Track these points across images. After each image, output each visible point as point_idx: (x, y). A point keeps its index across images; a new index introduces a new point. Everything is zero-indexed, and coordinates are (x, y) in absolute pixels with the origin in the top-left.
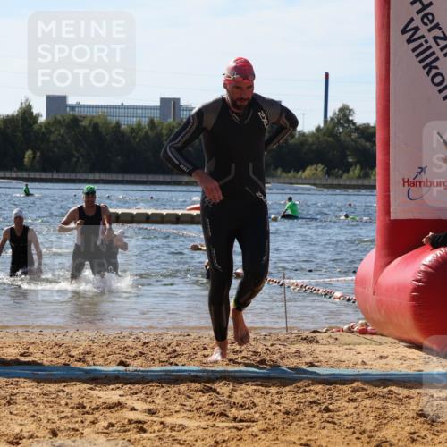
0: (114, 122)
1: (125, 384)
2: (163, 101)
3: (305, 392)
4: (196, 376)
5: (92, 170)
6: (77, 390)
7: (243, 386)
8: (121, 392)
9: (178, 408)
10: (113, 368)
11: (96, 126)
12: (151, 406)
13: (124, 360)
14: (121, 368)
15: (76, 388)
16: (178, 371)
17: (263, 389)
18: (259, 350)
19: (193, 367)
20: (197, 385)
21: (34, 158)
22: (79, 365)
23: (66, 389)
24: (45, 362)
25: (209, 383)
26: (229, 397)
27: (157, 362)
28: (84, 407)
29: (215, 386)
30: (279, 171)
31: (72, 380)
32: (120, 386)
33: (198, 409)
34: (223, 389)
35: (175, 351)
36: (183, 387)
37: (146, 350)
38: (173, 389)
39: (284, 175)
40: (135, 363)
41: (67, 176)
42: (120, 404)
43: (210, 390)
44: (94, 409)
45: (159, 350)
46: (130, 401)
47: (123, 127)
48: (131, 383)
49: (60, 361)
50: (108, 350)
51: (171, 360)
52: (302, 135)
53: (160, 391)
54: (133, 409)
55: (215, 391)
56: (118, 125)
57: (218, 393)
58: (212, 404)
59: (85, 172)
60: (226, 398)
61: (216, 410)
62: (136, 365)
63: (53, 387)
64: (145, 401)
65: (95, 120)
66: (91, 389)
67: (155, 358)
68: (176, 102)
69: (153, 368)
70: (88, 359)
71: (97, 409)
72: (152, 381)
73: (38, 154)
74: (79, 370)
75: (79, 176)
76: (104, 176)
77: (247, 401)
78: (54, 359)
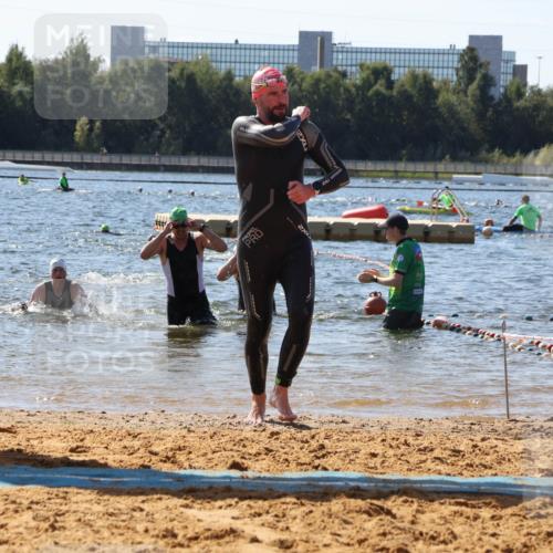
0: (223, 72)
1: (242, 498)
2: (304, 36)
3: (539, 516)
4: (358, 488)
5: (185, 152)
6: (163, 509)
7: (436, 505)
8: (235, 512)
9: (328, 539)
10: (221, 472)
11: (191, 79)
12: (285, 536)
13: (238, 460)
14: (235, 473)
15: (161, 505)
16: (328, 479)
17: (469, 511)
18: (462, 448)
19: (353, 473)
20: (360, 503)
21: (91, 130)
22: (166, 468)
23: (145, 506)
24: (110, 463)
25: (378, 498)
26: (413, 523)
27: (293, 465)
28: (175, 536)
29: (388, 504)
30: (497, 153)
31: (154, 491)
32: (233, 501)
33: (361, 542)
34: (403, 509)
35: (322, 447)
36: (336, 505)
37: (275, 445)
38: (320, 509)
39: (505, 160)
40: (258, 466)
41: (144, 160)
42: (232, 531)
43: (381, 510)
44: (190, 539)
45: (297, 446)
46: (250, 527)
47: (237, 79)
48: (250, 498)
49: (136, 461)
50: (213, 444)
51: (317, 462)
52: (537, 92)
53: (299, 511)
54: (255, 540)
55: (389, 513)
56: (229, 76)
57: (394, 516)
58: (384, 534)
59: (173, 154)
60: (406, 525)
61: (391, 544)
62: (258, 469)
63: (124, 503)
64: (273, 527)
65: (191, 68)
66: (186, 506)
67: (290, 458)
68: (325, 38)
69: (287, 475)
70: (181, 457)
71: (196, 538)
72: (285, 495)
73: (98, 124)
74: (167, 475)
75: (166, 161)
76: (204, 161)
77: (442, 529)
78: (125, 457)
